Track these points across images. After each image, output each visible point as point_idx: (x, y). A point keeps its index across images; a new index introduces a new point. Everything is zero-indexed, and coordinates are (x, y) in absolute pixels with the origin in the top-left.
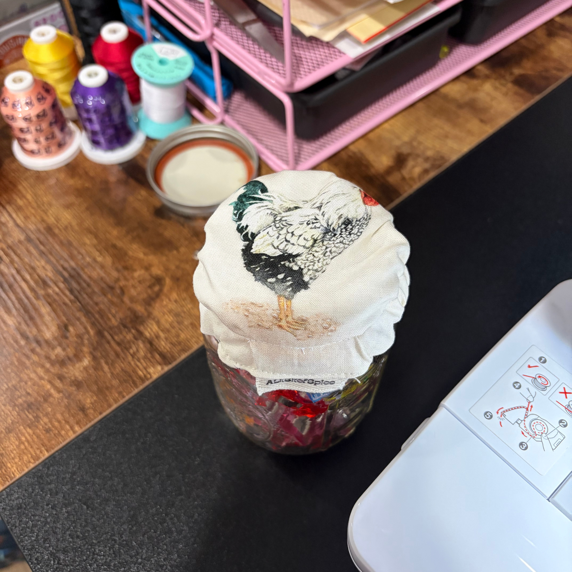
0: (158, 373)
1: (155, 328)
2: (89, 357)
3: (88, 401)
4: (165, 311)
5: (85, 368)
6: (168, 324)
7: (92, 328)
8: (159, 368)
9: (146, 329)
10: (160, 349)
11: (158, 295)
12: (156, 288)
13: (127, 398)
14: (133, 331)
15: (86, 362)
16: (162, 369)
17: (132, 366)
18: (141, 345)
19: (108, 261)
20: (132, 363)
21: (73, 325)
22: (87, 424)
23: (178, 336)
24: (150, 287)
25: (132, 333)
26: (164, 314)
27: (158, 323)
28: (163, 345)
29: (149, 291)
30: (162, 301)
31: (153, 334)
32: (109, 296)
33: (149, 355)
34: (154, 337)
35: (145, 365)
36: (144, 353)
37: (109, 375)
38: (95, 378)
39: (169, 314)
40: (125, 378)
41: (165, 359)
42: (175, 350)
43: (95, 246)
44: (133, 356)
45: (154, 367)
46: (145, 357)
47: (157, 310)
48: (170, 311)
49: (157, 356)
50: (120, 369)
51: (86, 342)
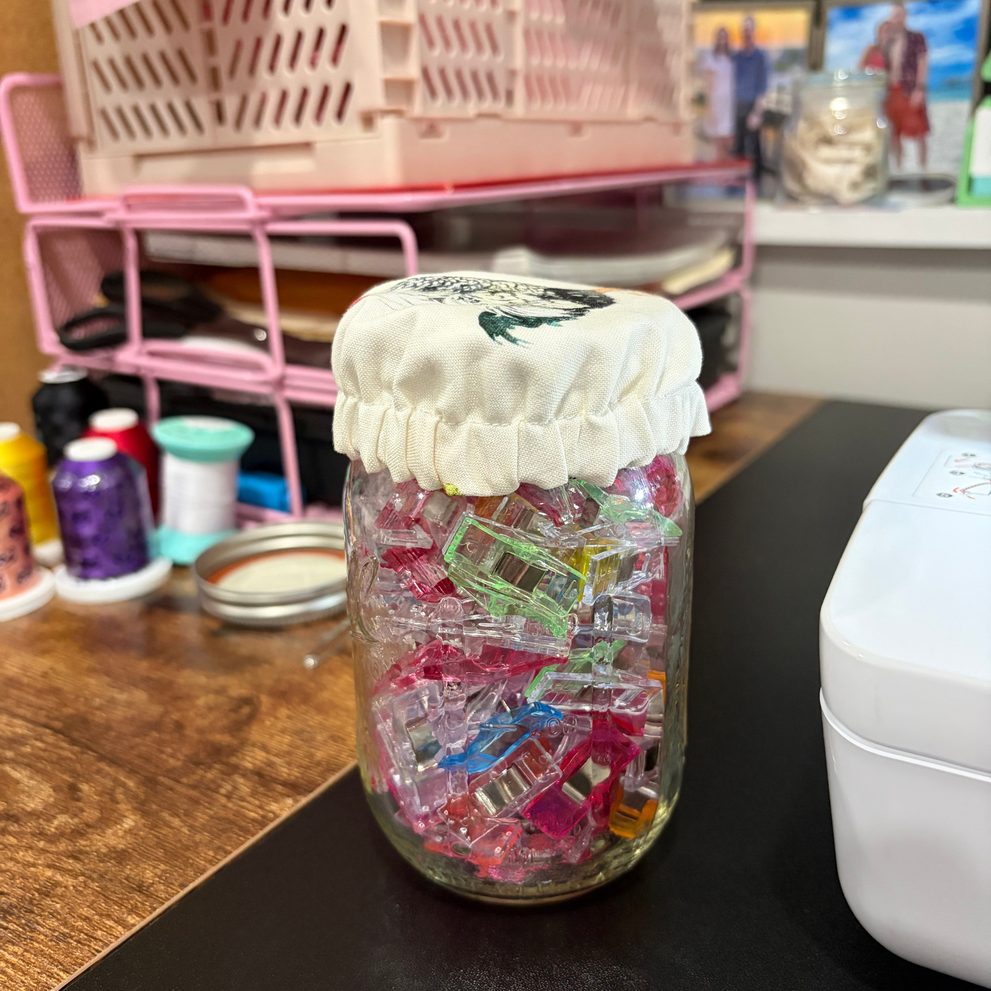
0: (289, 808)
1: (261, 755)
2: (134, 815)
3: (149, 874)
4: (273, 731)
5: (130, 831)
6: (285, 746)
7: (129, 778)
8: (289, 801)
9: (243, 759)
10: (282, 778)
11: (251, 718)
12: (246, 710)
13: (235, 853)
14: (217, 766)
15: (128, 823)
16: (296, 801)
17: (231, 809)
18: (241, 780)
19: (140, 696)
20: (230, 805)
21: (87, 781)
22: (155, 909)
23: (311, 756)
24: (235, 710)
25: (216, 769)
26: (272, 736)
27: (264, 748)
28: (284, 771)
29: (233, 716)
30: (263, 721)
31: (258, 763)
32: (155, 734)
33: (261, 789)
34: (263, 765)
35: (257, 802)
36: (248, 788)
37: (185, 830)
38: (155, 839)
39: (281, 734)
40: (221, 827)
41: (295, 788)
42: (313, 774)
43: (109, 685)
44: (228, 797)
45: (276, 801)
46: (254, 794)
47: (255, 733)
48: (283, 731)
49: (279, 788)
50: (207, 818)
51: (120, 797)
